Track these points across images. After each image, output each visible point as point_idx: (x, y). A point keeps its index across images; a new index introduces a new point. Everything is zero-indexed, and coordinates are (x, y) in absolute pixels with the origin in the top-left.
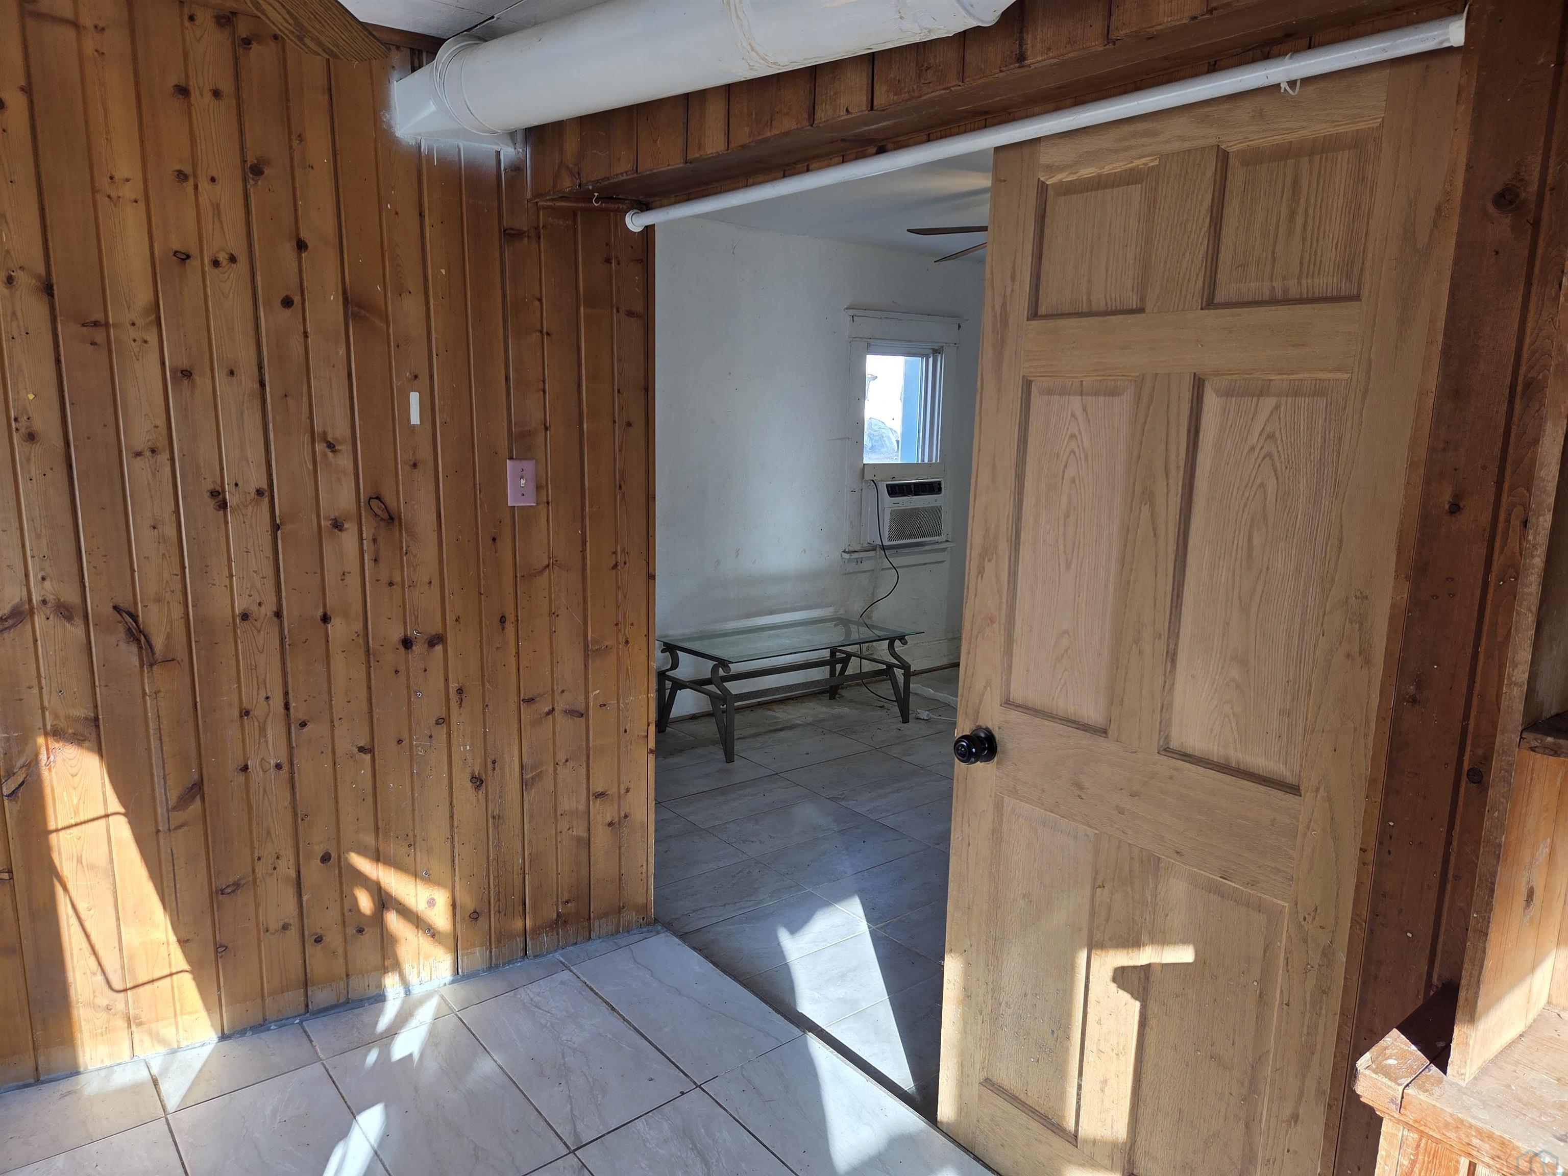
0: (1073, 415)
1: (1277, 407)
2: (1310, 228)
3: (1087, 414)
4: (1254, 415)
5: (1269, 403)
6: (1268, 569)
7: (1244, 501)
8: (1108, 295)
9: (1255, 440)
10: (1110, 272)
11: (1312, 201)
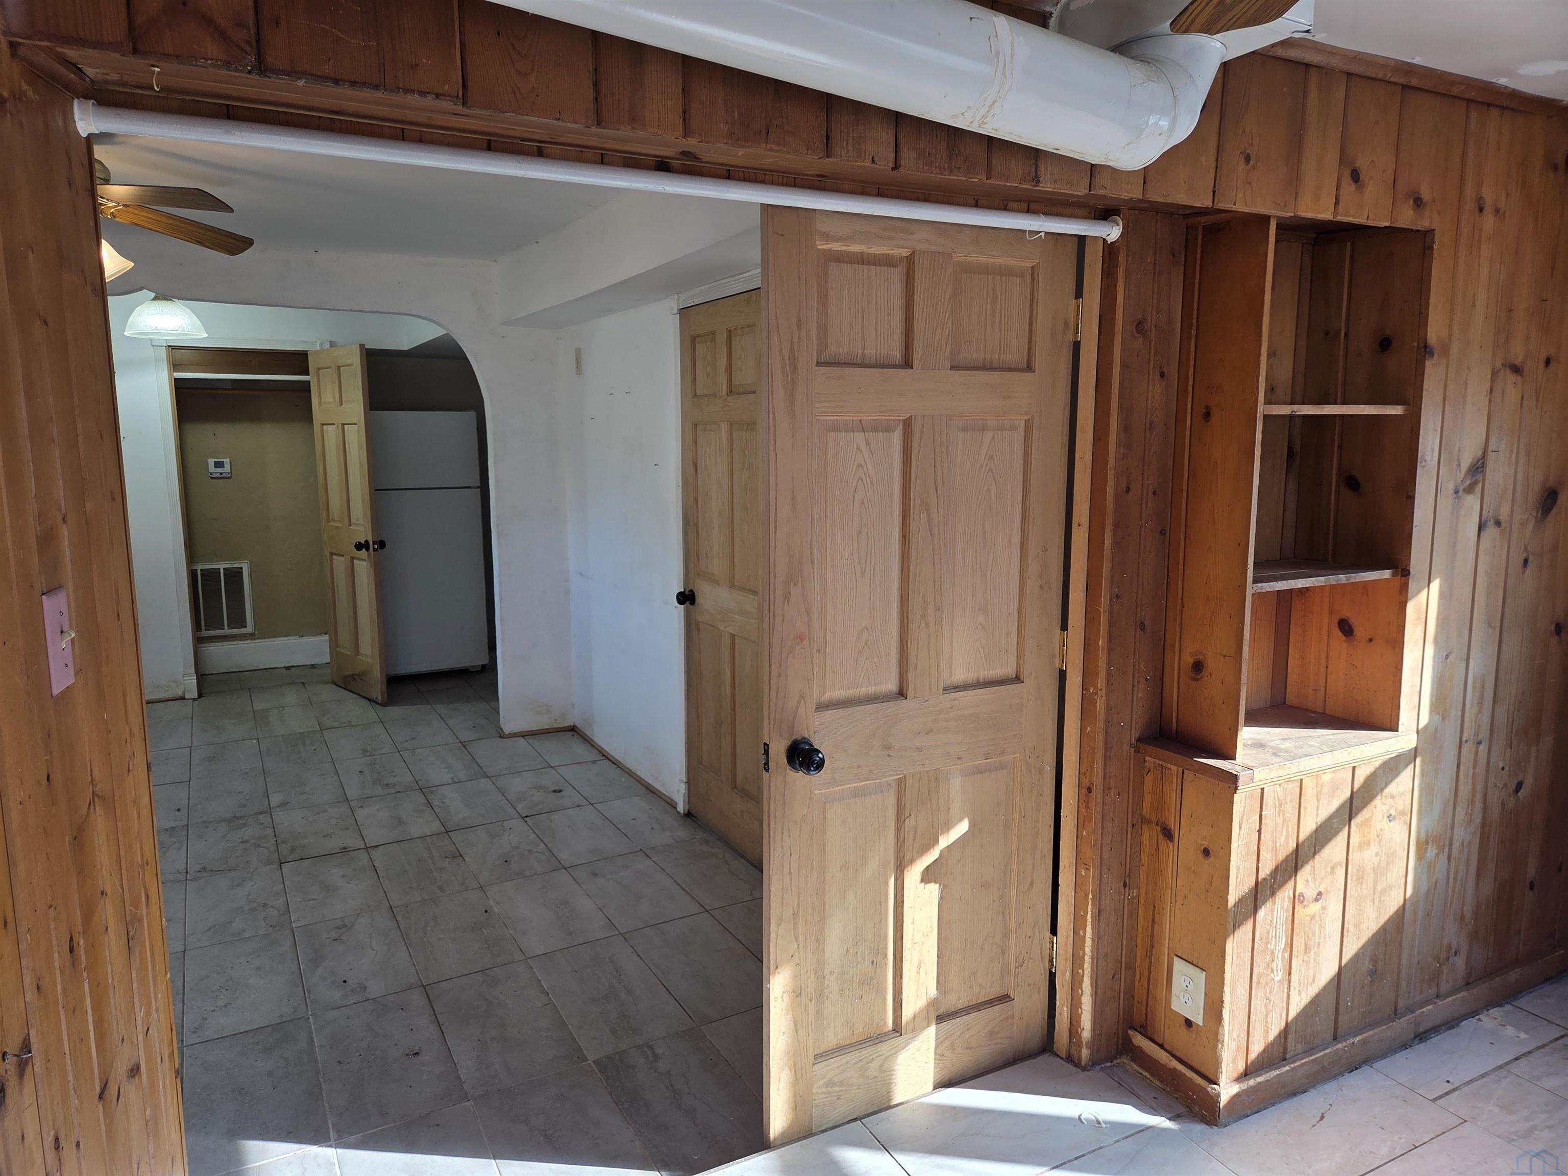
0: (858, 448)
1: (993, 438)
2: (1003, 323)
3: (870, 447)
4: (981, 443)
5: (989, 434)
6: (995, 545)
7: (979, 501)
8: (879, 352)
9: (982, 461)
10: (879, 334)
11: (1003, 305)
